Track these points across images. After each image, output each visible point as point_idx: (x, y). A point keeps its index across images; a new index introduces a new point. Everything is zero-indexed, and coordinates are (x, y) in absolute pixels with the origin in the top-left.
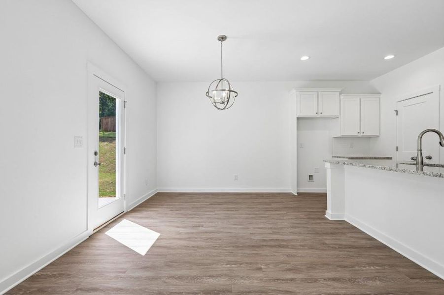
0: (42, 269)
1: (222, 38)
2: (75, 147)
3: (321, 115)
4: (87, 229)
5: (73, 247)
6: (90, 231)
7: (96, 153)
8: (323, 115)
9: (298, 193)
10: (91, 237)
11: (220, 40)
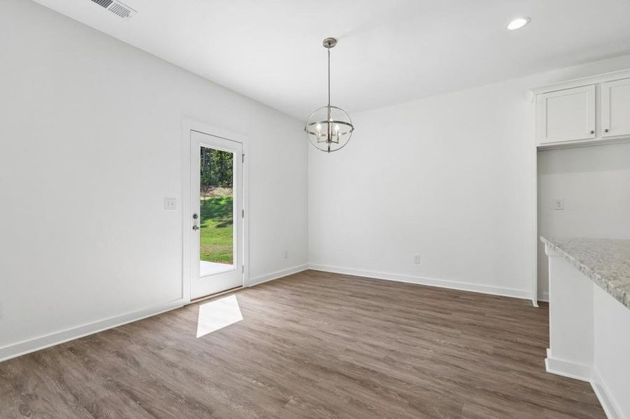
0: (123, 326)
1: (330, 43)
2: (165, 209)
3: (607, 135)
4: (182, 298)
5: (160, 313)
6: (187, 300)
7: (195, 216)
8: (611, 134)
9: (539, 303)
10: (186, 307)
11: (325, 46)
